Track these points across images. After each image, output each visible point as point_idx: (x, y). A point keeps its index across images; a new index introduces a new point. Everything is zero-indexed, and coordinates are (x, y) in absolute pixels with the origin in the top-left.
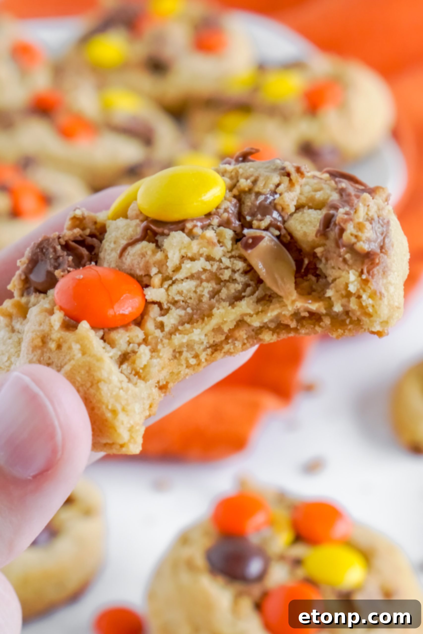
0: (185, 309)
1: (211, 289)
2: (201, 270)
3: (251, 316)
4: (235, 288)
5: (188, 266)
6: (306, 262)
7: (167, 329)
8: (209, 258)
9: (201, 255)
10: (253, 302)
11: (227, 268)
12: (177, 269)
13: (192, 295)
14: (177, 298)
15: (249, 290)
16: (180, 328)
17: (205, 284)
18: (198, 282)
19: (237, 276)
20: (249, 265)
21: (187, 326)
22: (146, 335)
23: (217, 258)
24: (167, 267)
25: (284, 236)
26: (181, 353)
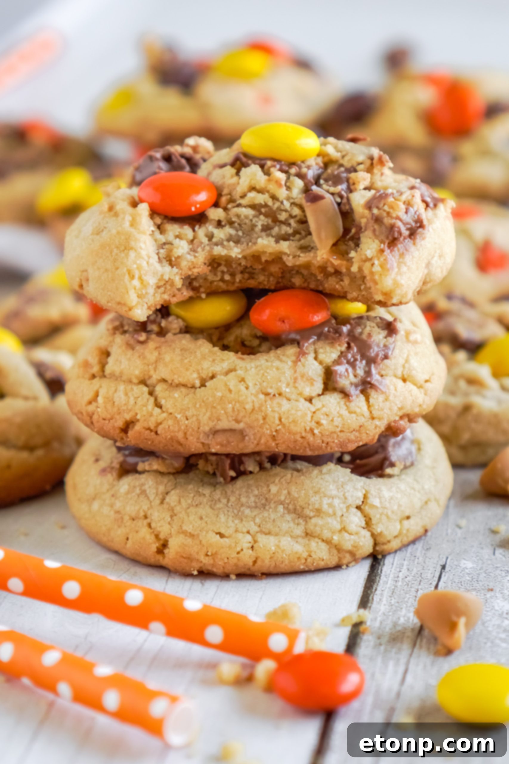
0: (237, 231)
1: (266, 223)
2: (263, 203)
3: (288, 255)
4: (285, 229)
5: (252, 195)
6: (353, 231)
7: (214, 240)
8: (274, 198)
9: (268, 192)
10: (296, 247)
11: (286, 211)
12: (243, 196)
13: (247, 221)
14: (234, 219)
15: (298, 236)
16: (225, 243)
17: (262, 217)
18: (257, 213)
19: (292, 222)
20: (305, 216)
21: (232, 244)
22: (195, 238)
23: (281, 199)
24: (237, 191)
25: (345, 204)
26: (219, 265)
